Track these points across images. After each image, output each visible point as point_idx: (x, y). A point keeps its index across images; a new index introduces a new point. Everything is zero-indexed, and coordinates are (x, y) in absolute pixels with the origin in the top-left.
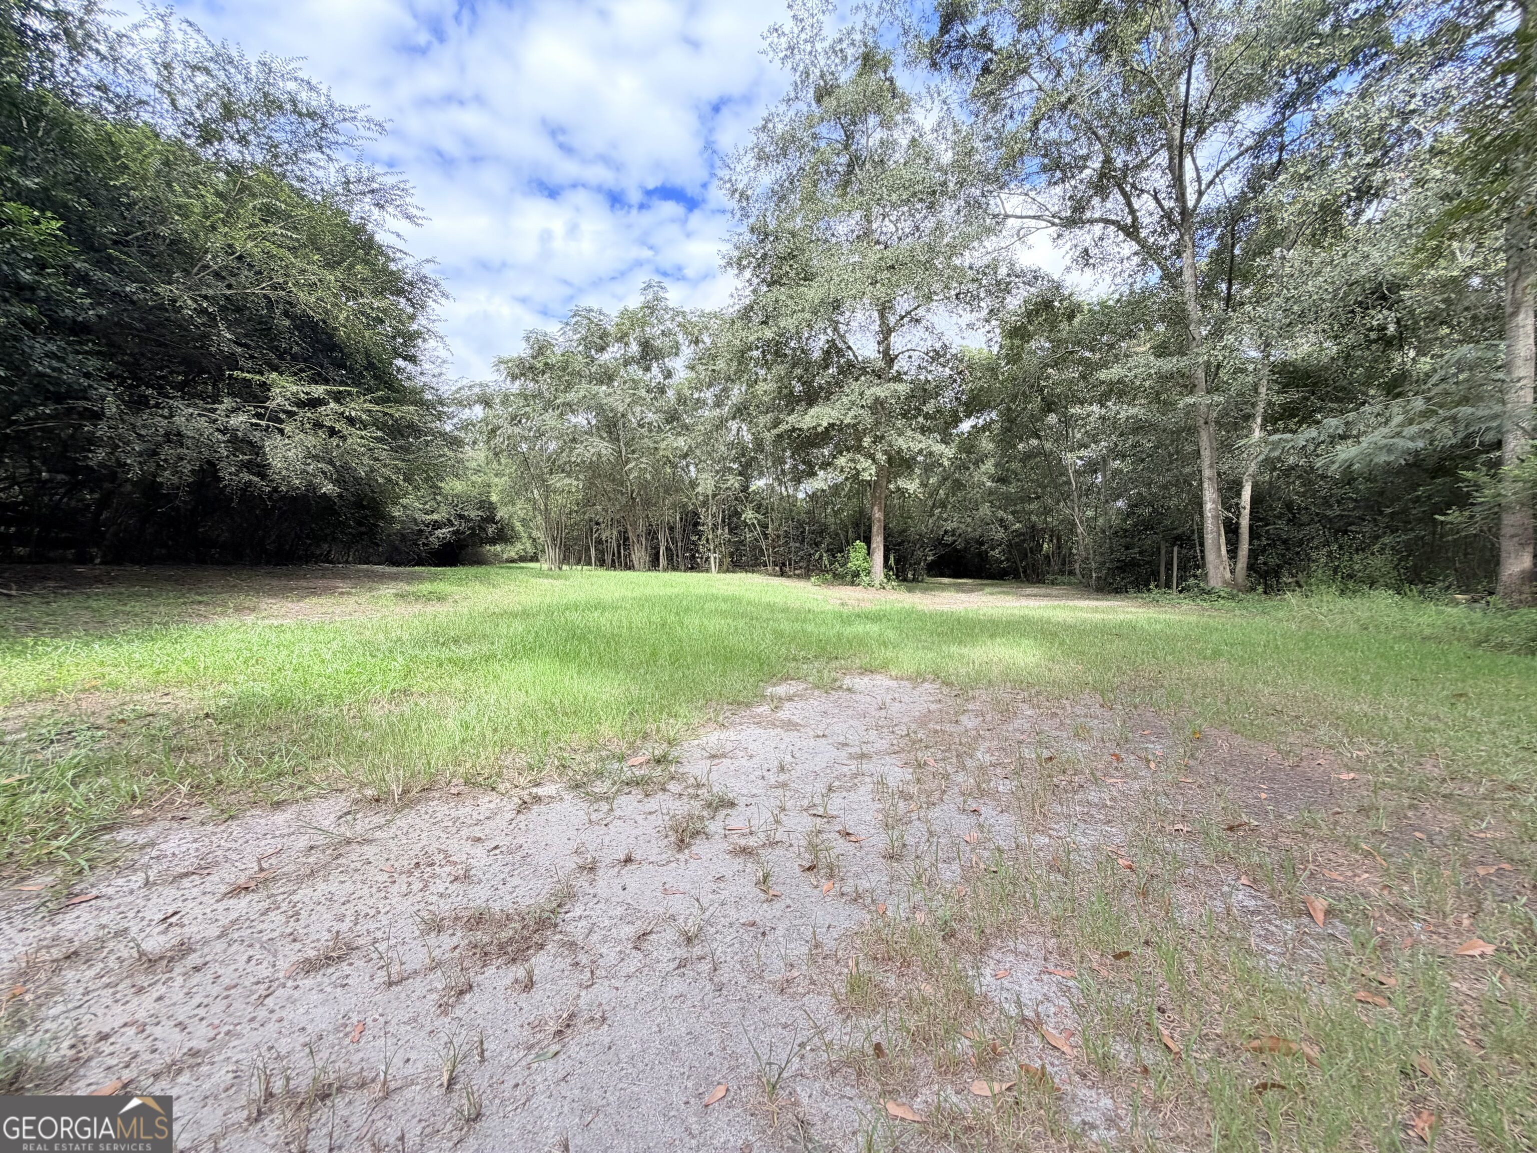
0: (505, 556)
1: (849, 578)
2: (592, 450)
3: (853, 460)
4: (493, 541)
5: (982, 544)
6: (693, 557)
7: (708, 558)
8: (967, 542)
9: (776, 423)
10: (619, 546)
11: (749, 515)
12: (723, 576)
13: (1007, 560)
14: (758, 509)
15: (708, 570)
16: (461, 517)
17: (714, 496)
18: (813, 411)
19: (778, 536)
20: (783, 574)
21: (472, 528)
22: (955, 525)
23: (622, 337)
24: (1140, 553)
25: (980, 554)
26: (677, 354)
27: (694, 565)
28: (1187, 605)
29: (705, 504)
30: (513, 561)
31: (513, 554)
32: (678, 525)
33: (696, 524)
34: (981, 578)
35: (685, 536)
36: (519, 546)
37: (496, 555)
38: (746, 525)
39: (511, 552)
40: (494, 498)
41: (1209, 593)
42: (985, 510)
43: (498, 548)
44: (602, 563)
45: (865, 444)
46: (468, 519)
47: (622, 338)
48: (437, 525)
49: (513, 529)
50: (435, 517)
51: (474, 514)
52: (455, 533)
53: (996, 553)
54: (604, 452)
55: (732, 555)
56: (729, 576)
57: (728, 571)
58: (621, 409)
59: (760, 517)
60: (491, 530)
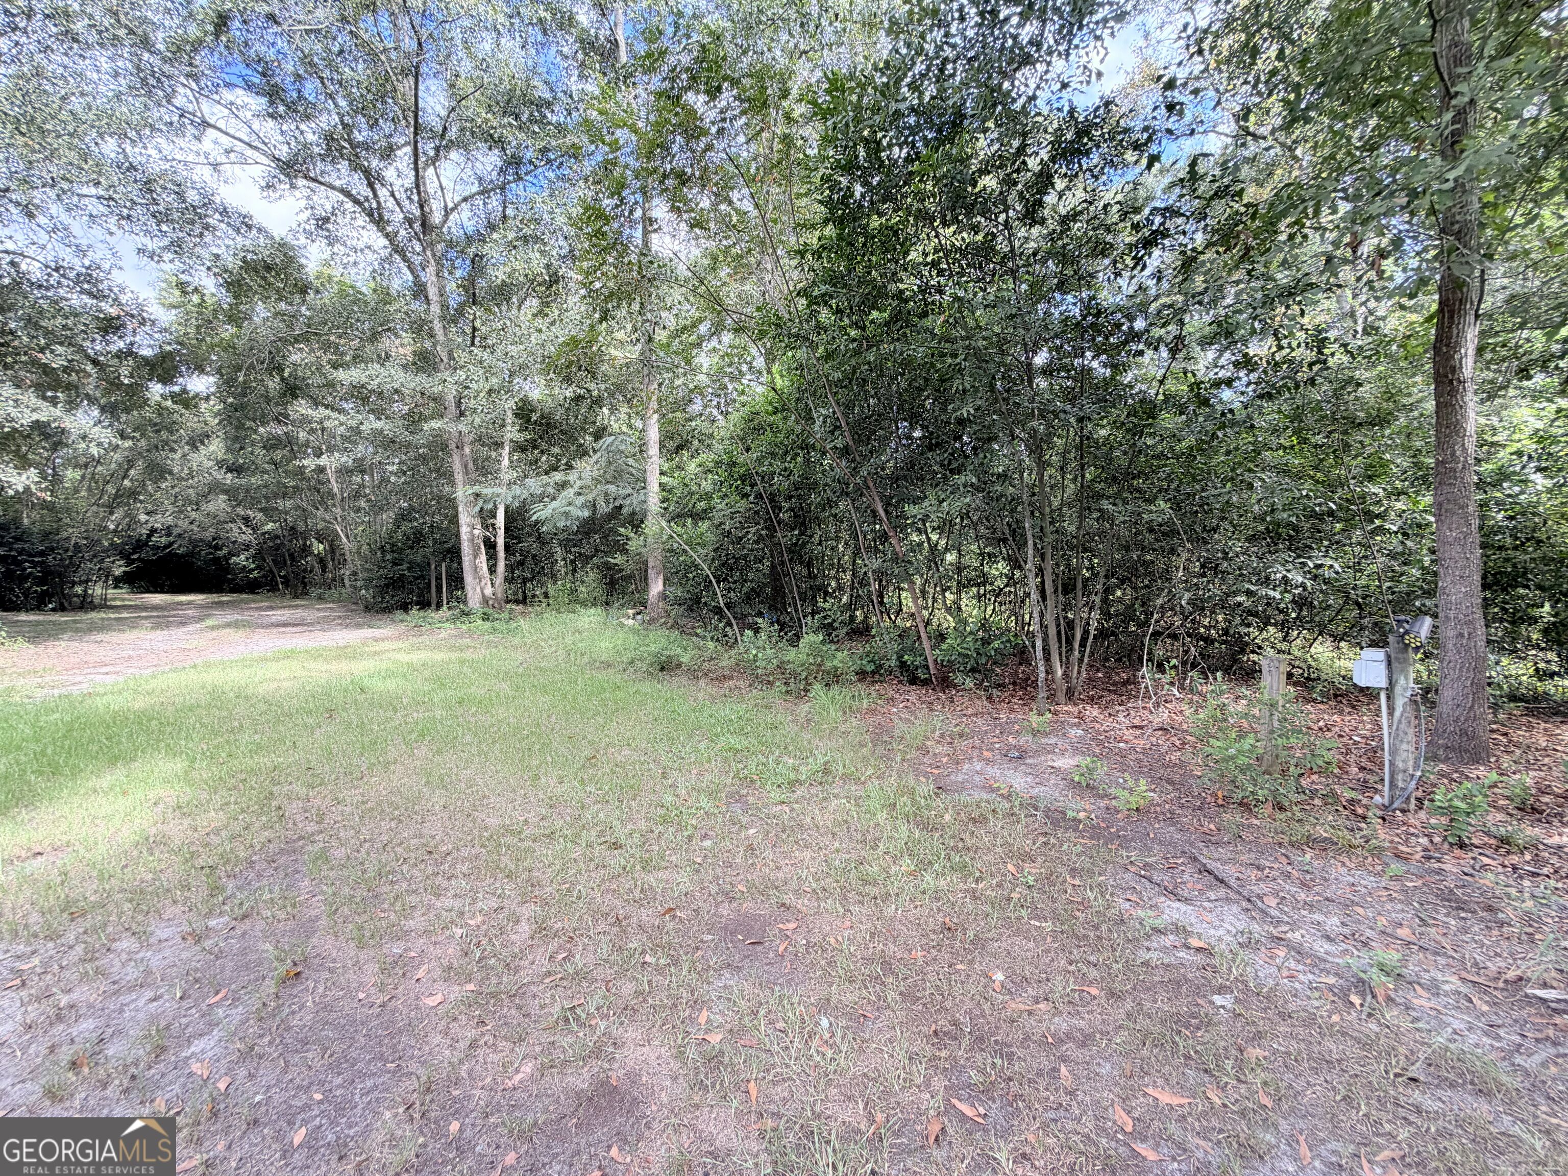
5: (217, 548)
8: (194, 543)
13: (258, 567)
22: (170, 520)
24: (409, 569)
25: (216, 560)
28: (447, 630)
34: (219, 590)
41: (468, 614)
42: (219, 504)
53: (241, 559)
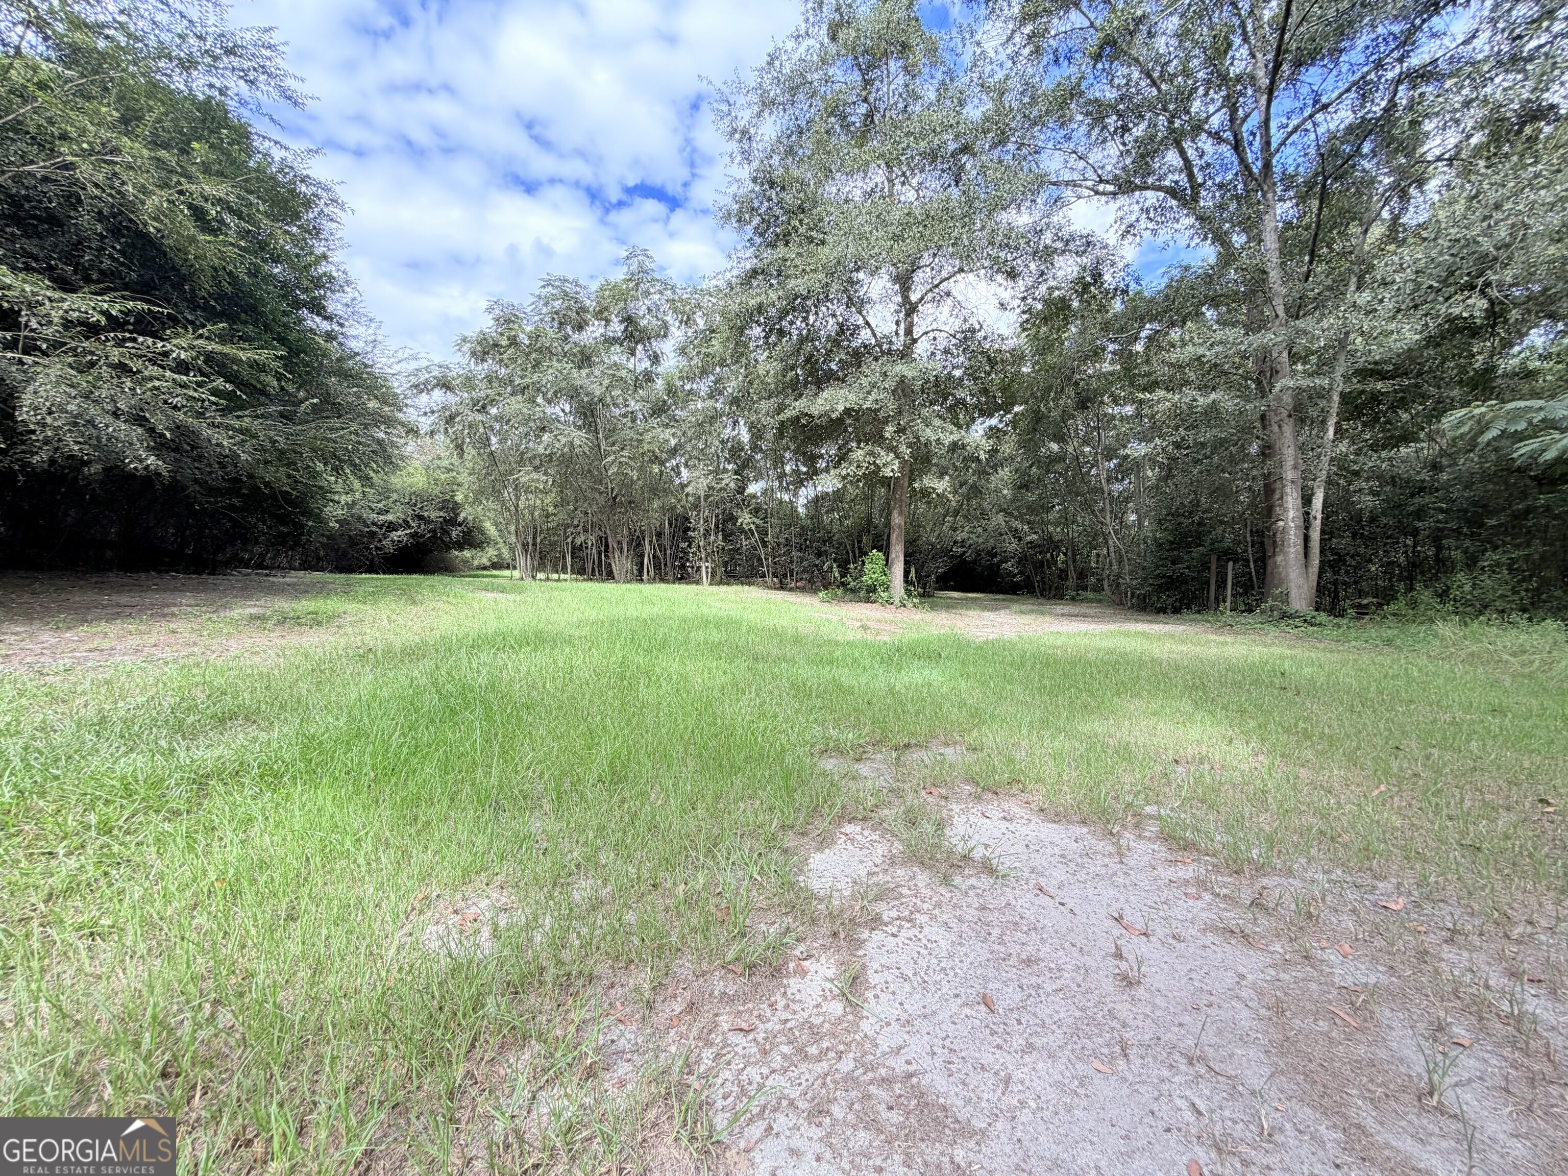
0: (476, 563)
1: (862, 594)
2: (563, 440)
3: (872, 454)
4: (460, 546)
5: (993, 555)
6: (683, 567)
7: (699, 568)
8: (978, 553)
9: (780, 409)
10: (599, 554)
11: (745, 519)
12: (715, 589)
13: (1021, 573)
14: (756, 512)
15: (698, 582)
16: (420, 517)
17: (707, 497)
18: (825, 394)
19: (778, 544)
20: (782, 587)
21: (434, 531)
23: (601, 312)
25: (991, 567)
26: (665, 336)
27: (684, 575)
29: (696, 506)
30: (485, 568)
31: (485, 561)
32: (667, 531)
33: (687, 529)
34: (992, 592)
35: (675, 545)
36: (491, 552)
37: (465, 561)
38: (742, 531)
39: (484, 557)
40: (459, 498)
41: (1291, 617)
42: (999, 520)
43: (467, 554)
44: (581, 571)
45: (887, 435)
46: (427, 521)
47: (602, 314)
48: (391, 527)
49: (483, 533)
50: (390, 517)
51: (434, 515)
52: (414, 535)
53: (1008, 566)
54: (577, 442)
55: (725, 564)
56: (724, 588)
57: (721, 583)
58: (598, 393)
59: (758, 521)
60: (455, 533)
